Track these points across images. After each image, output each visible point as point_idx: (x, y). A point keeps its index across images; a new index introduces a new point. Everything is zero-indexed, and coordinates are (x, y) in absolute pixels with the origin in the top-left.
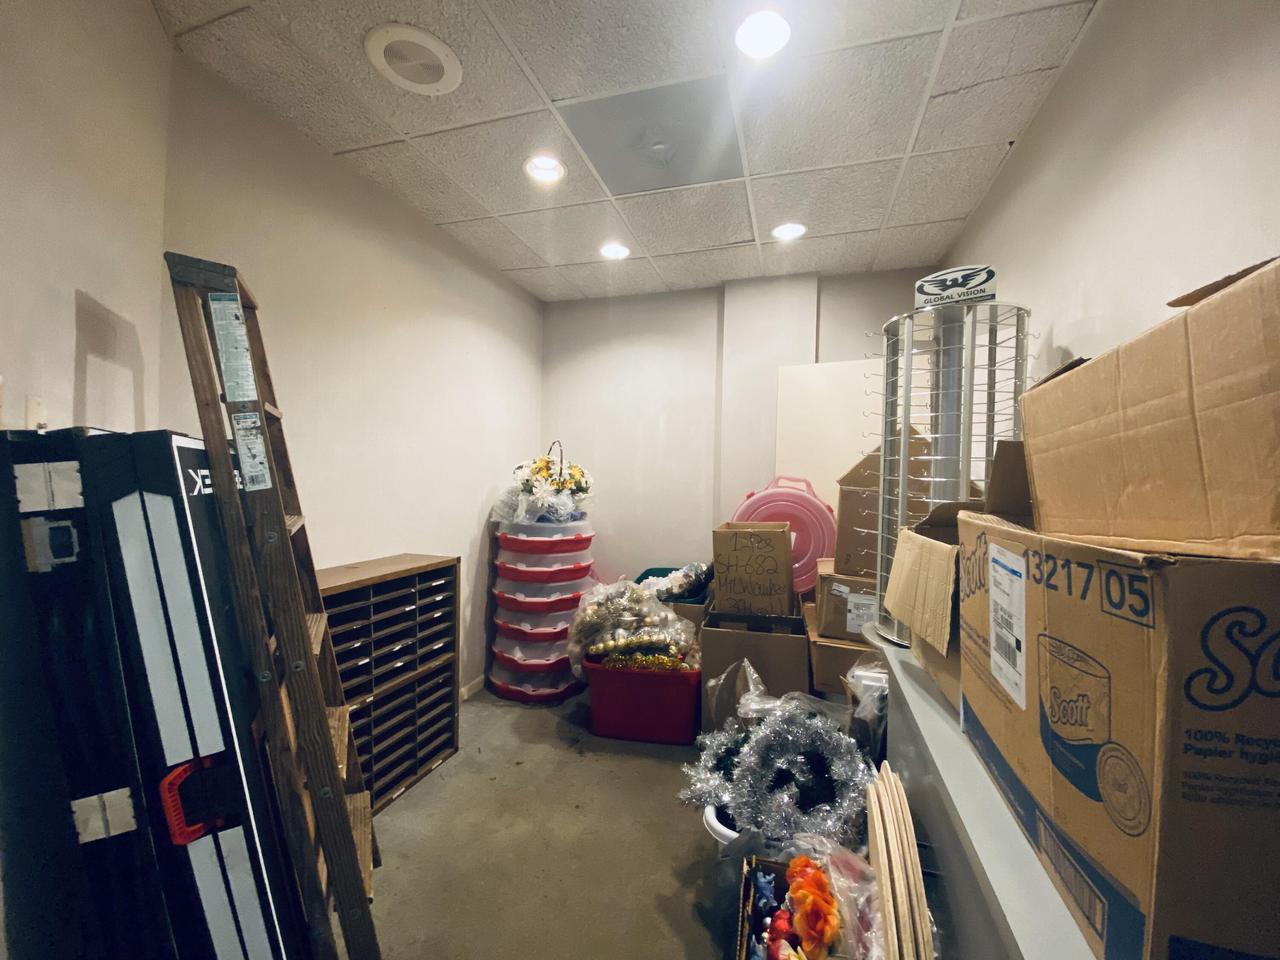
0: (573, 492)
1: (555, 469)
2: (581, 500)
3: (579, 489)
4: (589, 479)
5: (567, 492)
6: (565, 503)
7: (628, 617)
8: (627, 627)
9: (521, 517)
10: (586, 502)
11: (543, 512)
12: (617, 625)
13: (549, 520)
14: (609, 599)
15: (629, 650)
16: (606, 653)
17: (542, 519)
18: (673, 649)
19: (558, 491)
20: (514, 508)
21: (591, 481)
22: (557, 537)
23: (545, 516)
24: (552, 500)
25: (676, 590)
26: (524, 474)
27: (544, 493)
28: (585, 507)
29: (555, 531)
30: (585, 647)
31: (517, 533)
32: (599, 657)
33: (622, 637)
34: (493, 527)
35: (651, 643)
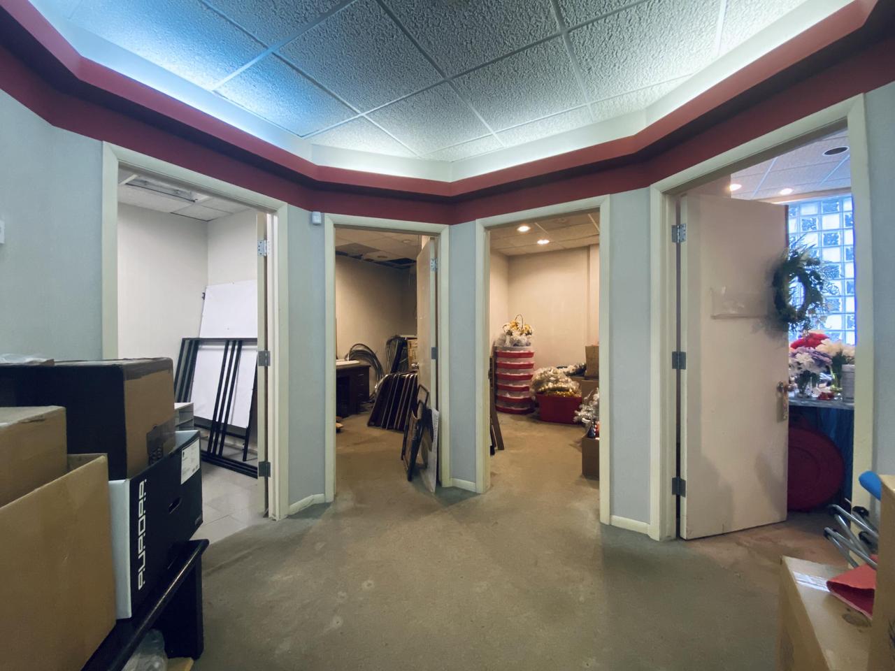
0: (526, 335)
1: (520, 326)
2: (529, 338)
3: (529, 333)
4: (532, 330)
5: (524, 334)
6: (524, 339)
7: (552, 379)
8: (553, 382)
9: (508, 344)
10: (532, 339)
11: (516, 342)
12: (549, 381)
13: (518, 346)
14: (545, 372)
15: (554, 390)
16: (545, 390)
17: (515, 345)
18: (571, 390)
19: (521, 334)
20: (505, 341)
21: (533, 330)
22: (522, 352)
23: (516, 344)
24: (519, 338)
25: (571, 372)
26: (507, 328)
27: (516, 335)
28: (532, 341)
29: (522, 349)
30: (536, 390)
31: (506, 350)
32: (542, 392)
33: (551, 385)
34: (495, 348)
35: (562, 387)
